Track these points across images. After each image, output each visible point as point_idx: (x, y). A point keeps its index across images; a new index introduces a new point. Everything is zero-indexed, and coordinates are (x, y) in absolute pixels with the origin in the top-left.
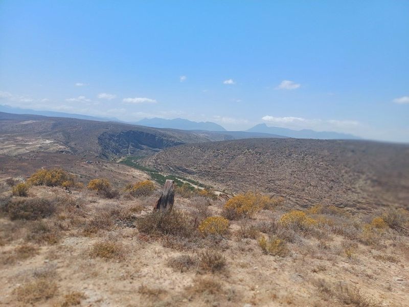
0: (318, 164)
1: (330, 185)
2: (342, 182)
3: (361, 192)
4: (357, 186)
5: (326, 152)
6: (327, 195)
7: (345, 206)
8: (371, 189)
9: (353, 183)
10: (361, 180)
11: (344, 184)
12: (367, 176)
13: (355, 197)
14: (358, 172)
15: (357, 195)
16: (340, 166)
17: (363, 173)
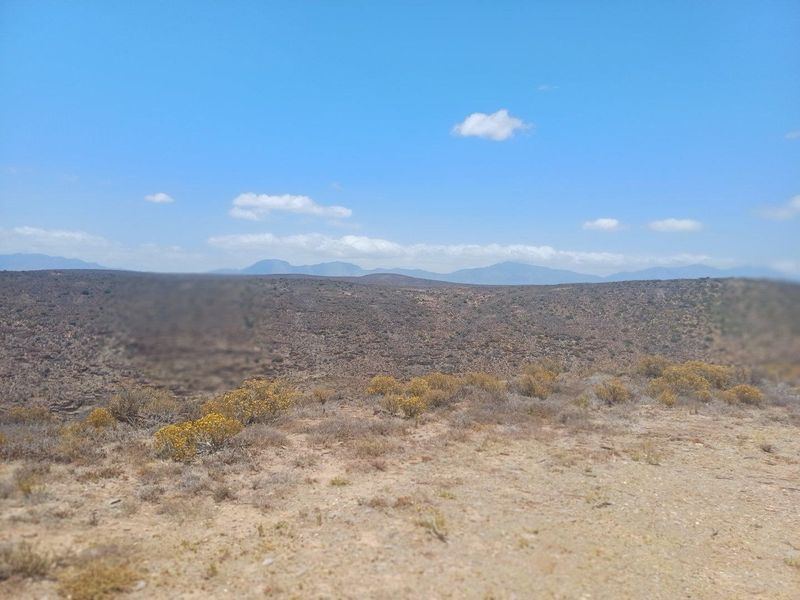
0: (9, 325)
1: (42, 367)
2: (70, 357)
3: (108, 370)
4: (100, 360)
5: (26, 299)
6: (38, 389)
7: (80, 405)
8: (128, 363)
9: (91, 357)
10: (106, 348)
11: (74, 361)
12: (118, 338)
13: (98, 382)
14: (100, 333)
15: (101, 377)
16: (61, 323)
17: (109, 334)
